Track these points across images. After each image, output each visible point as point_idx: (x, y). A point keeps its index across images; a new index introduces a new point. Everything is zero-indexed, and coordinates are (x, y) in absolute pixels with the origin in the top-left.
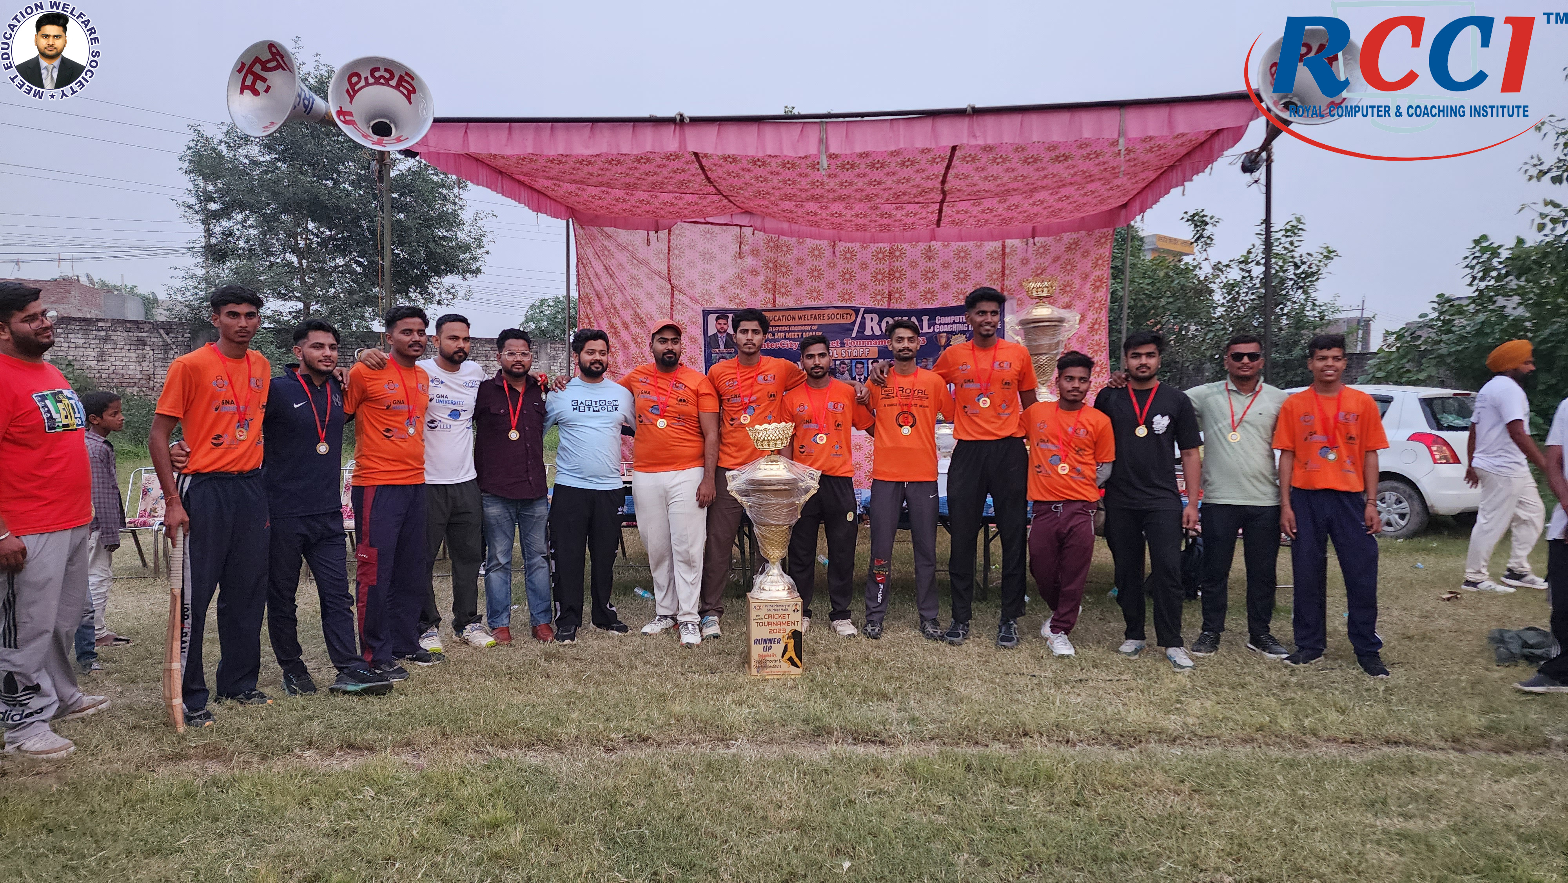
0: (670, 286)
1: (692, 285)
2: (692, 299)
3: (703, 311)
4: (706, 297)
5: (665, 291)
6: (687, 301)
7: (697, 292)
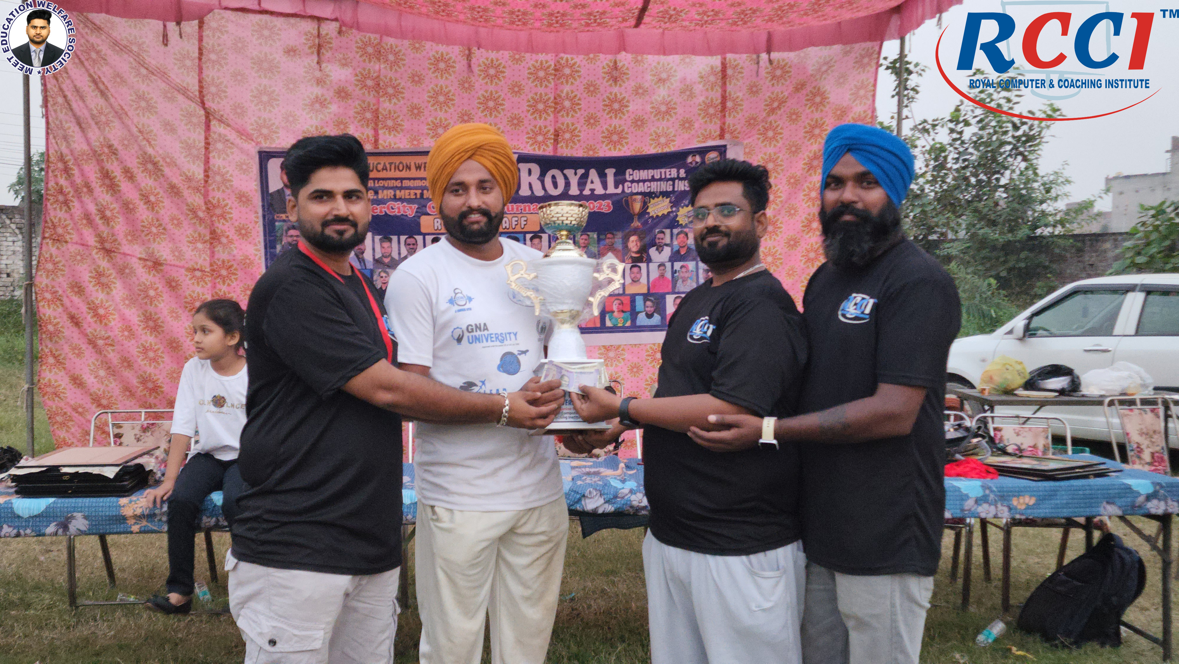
0: (202, 112)
1: (239, 109)
2: (242, 133)
3: (260, 153)
4: (265, 131)
5: (195, 120)
6: (232, 136)
7: (249, 123)
